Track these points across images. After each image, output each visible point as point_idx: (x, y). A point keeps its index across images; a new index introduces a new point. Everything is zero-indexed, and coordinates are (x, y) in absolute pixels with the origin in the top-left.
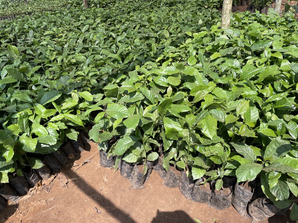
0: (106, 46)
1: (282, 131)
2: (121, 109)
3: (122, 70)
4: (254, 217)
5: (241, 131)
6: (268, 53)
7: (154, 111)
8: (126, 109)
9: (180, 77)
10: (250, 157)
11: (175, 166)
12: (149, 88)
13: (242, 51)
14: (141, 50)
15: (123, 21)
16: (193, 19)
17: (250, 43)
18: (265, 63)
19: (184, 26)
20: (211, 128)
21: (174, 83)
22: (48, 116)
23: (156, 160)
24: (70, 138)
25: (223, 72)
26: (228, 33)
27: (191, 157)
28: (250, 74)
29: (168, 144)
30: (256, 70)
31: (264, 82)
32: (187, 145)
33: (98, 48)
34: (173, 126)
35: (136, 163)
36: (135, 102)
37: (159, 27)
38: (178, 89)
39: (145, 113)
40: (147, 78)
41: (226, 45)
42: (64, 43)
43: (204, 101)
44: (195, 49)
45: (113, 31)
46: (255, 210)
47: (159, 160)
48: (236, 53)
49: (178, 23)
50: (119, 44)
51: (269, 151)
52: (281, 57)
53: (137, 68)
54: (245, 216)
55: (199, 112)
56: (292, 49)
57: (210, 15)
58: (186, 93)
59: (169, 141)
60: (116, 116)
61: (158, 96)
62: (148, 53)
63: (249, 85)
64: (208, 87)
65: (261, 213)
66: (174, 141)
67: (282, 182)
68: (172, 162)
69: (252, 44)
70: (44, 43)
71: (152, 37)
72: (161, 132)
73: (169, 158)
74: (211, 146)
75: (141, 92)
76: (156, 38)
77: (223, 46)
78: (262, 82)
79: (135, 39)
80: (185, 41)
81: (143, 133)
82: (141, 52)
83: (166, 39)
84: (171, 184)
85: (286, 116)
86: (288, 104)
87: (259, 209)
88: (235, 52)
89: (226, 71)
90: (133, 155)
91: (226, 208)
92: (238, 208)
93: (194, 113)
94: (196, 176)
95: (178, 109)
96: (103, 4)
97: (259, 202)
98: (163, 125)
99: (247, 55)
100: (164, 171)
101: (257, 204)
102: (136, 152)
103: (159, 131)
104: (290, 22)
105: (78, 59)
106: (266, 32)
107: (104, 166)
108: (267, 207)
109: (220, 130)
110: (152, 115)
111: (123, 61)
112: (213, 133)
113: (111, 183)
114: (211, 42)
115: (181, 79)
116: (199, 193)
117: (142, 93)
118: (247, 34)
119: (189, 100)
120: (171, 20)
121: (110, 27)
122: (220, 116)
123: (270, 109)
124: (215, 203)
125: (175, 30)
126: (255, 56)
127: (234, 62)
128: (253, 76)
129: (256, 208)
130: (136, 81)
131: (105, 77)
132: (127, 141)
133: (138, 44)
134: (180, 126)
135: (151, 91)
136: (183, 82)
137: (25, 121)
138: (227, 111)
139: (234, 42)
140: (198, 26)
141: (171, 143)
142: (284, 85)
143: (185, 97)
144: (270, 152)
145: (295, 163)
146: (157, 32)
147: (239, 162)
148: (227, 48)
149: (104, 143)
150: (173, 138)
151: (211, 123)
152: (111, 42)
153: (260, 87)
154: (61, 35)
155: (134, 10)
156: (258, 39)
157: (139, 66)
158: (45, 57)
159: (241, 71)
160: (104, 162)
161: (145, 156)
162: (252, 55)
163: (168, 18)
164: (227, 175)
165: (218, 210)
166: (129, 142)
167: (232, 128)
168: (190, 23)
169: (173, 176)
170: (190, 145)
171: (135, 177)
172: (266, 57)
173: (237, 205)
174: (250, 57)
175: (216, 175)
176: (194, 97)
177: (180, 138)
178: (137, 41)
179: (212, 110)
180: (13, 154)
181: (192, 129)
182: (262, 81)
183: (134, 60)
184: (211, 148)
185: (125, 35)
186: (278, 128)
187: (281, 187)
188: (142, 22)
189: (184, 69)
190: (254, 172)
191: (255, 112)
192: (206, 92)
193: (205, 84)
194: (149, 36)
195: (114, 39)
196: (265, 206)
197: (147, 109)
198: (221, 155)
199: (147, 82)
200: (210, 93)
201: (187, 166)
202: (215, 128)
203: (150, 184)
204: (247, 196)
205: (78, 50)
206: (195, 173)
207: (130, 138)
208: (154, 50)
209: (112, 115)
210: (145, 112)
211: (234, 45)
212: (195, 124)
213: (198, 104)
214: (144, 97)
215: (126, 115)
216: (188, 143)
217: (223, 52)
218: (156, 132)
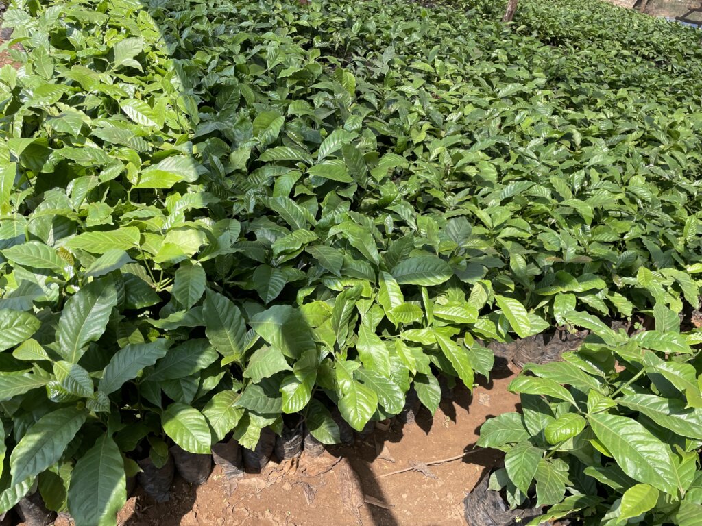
15: (600, 102)
22: (401, 321)
24: (420, 398)
33: (532, 158)
42: (450, 107)
70: (409, 89)
96: (547, 34)
105: (486, 173)
137: (347, 306)
154: (447, 82)
155: (627, 83)
158: (402, 129)
180: (307, 401)
194: (674, 181)
205: (484, 142)
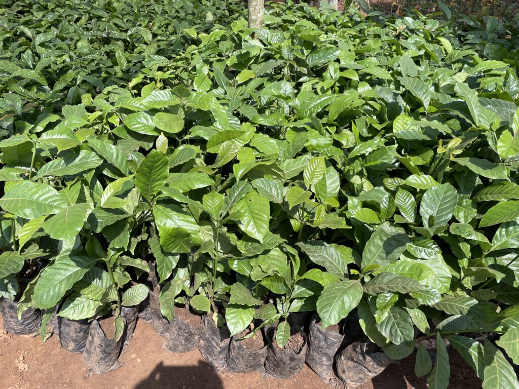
0: (9, 53)
1: (390, 211)
2: (40, 193)
3: (50, 104)
4: (348, 381)
5: (318, 218)
6: (335, 71)
7: (129, 191)
8: (55, 192)
9: (182, 114)
10: (337, 268)
11: (187, 306)
12: (115, 139)
13: (291, 67)
14: (93, 64)
16: (196, 11)
17: (303, 53)
18: (332, 88)
19: (180, 23)
20: (257, 219)
21: (170, 127)
23: (142, 302)
25: (265, 105)
26: (263, 36)
27: (221, 284)
28: (313, 107)
29: (167, 265)
30: (323, 99)
31: (339, 120)
32: (211, 259)
34: (177, 221)
35: (94, 317)
36: (81, 175)
37: (131, 21)
38: (180, 140)
39: (106, 198)
40: (107, 118)
41: (262, 57)
43: (237, 162)
44: (206, 61)
45: (26, 24)
46: (349, 368)
47: (151, 298)
48: (281, 71)
49: (169, 16)
50: (39, 50)
51: (370, 251)
52: (355, 78)
53: (86, 99)
54: (332, 380)
55: (230, 186)
56: (370, 64)
57: (225, 8)
58: (199, 147)
59: (170, 257)
60: (28, 212)
61: (137, 156)
62: (109, 70)
63: (316, 127)
64: (242, 133)
65: (360, 371)
66: (181, 254)
67: (398, 310)
68: (180, 300)
69: (306, 55)
71: (118, 40)
72: (149, 237)
73: (173, 293)
74: (261, 257)
75: (93, 150)
76: (125, 41)
77: (257, 57)
78: (335, 121)
79: (77, 41)
80: (184, 50)
81: (105, 245)
82: (93, 66)
83: (146, 43)
84: (181, 347)
85: (388, 182)
86: (386, 159)
87: (356, 364)
88: (279, 70)
89: (270, 103)
90: (84, 300)
91: (296, 374)
92: (319, 369)
93: (220, 188)
94: (236, 326)
95: (186, 182)
97: (354, 350)
98: (153, 221)
99: (300, 75)
100: (164, 320)
101: (353, 355)
102: (91, 291)
103: (144, 236)
104: (357, 23)
106: (323, 37)
107: (16, 333)
108: (371, 359)
109: (276, 219)
110: (124, 203)
111: (52, 86)
112: (264, 228)
113: (36, 372)
114: (234, 51)
115: (184, 119)
116: (242, 357)
117: (95, 152)
118: (297, 36)
119: (205, 162)
120: (154, 9)
121: (20, 18)
122: (273, 192)
123: (360, 169)
124: (274, 369)
125: (163, 29)
126: (315, 75)
127: (282, 84)
128: (319, 111)
129: (351, 363)
130: (81, 126)
131: (6, 120)
132: (66, 270)
133: (86, 50)
134: (193, 220)
135: (119, 146)
136: (189, 124)
138: (283, 180)
139: (275, 51)
140: (205, 24)
141: (175, 262)
142: (373, 125)
143: (198, 156)
144: (372, 255)
145: (419, 269)
146: (126, 31)
147: (320, 282)
148: (264, 63)
149: (6, 281)
150: (179, 250)
151: (258, 207)
152: (20, 45)
153: (333, 130)
156: (315, 46)
157: (90, 95)
159: (296, 102)
160: (13, 323)
161: (117, 298)
162: (308, 75)
163: (148, 6)
164: (297, 311)
165: (281, 380)
166: (69, 273)
167: (298, 213)
168: (190, 17)
169: (184, 330)
170: (216, 258)
171: (95, 349)
172: (332, 77)
173: (316, 363)
174: (306, 77)
175: (276, 315)
176: (216, 154)
177: (195, 248)
178: (84, 46)
179: (257, 180)
181: (219, 225)
182: (335, 118)
183: (78, 83)
184: (263, 261)
185: (55, 33)
186: (382, 206)
187: (397, 319)
188: (93, 10)
189: (190, 97)
190: (350, 300)
191: (333, 177)
192: (240, 144)
193: (233, 128)
195: (28, 39)
196: (368, 358)
197: (111, 188)
198: (284, 274)
199: (107, 127)
200: (247, 145)
201: (213, 304)
202: (267, 217)
203: (134, 356)
204: (333, 344)
206: (233, 320)
207: (73, 263)
208: (122, 65)
209: (17, 211)
210: (106, 195)
211: (277, 56)
212: (225, 213)
213: (227, 170)
214: (102, 162)
215: (56, 207)
216: (212, 256)
217: (258, 68)
218: (139, 238)
